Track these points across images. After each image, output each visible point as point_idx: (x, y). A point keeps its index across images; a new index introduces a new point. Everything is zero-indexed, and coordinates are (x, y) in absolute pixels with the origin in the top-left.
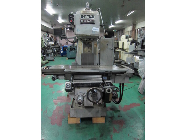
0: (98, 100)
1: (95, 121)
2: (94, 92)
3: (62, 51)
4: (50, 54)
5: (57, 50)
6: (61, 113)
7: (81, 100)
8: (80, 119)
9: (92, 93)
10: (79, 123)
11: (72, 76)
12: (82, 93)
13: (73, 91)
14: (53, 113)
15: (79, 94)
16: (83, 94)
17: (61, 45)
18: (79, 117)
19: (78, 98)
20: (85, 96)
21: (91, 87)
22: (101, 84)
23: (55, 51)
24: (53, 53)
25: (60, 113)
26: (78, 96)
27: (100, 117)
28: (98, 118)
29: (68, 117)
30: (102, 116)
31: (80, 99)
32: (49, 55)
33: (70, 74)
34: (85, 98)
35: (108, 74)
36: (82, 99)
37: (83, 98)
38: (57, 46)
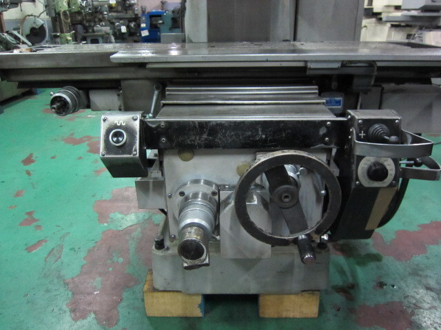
0: (305, 227)
1: (269, 308)
2: (286, 179)
3: (144, 29)
4: (102, 36)
5: (128, 27)
6: (121, 260)
7: (199, 226)
8: (199, 300)
9: (267, 184)
10: (198, 313)
11: (156, 92)
12: (208, 183)
13: (154, 173)
14: (85, 258)
15: (189, 191)
16: (214, 188)
17: (143, 12)
18: (193, 290)
19: (180, 212)
20: (226, 202)
21: (264, 146)
22: (323, 131)
23: (124, 29)
24: (115, 34)
25: (115, 259)
26: (186, 201)
27: (296, 294)
28: (286, 296)
29: (146, 287)
30: (303, 291)
31: (192, 225)
32: (100, 40)
33: (147, 83)
34: (227, 214)
35: (356, 81)
36: (203, 223)
37: (211, 216)
38: (130, 14)
